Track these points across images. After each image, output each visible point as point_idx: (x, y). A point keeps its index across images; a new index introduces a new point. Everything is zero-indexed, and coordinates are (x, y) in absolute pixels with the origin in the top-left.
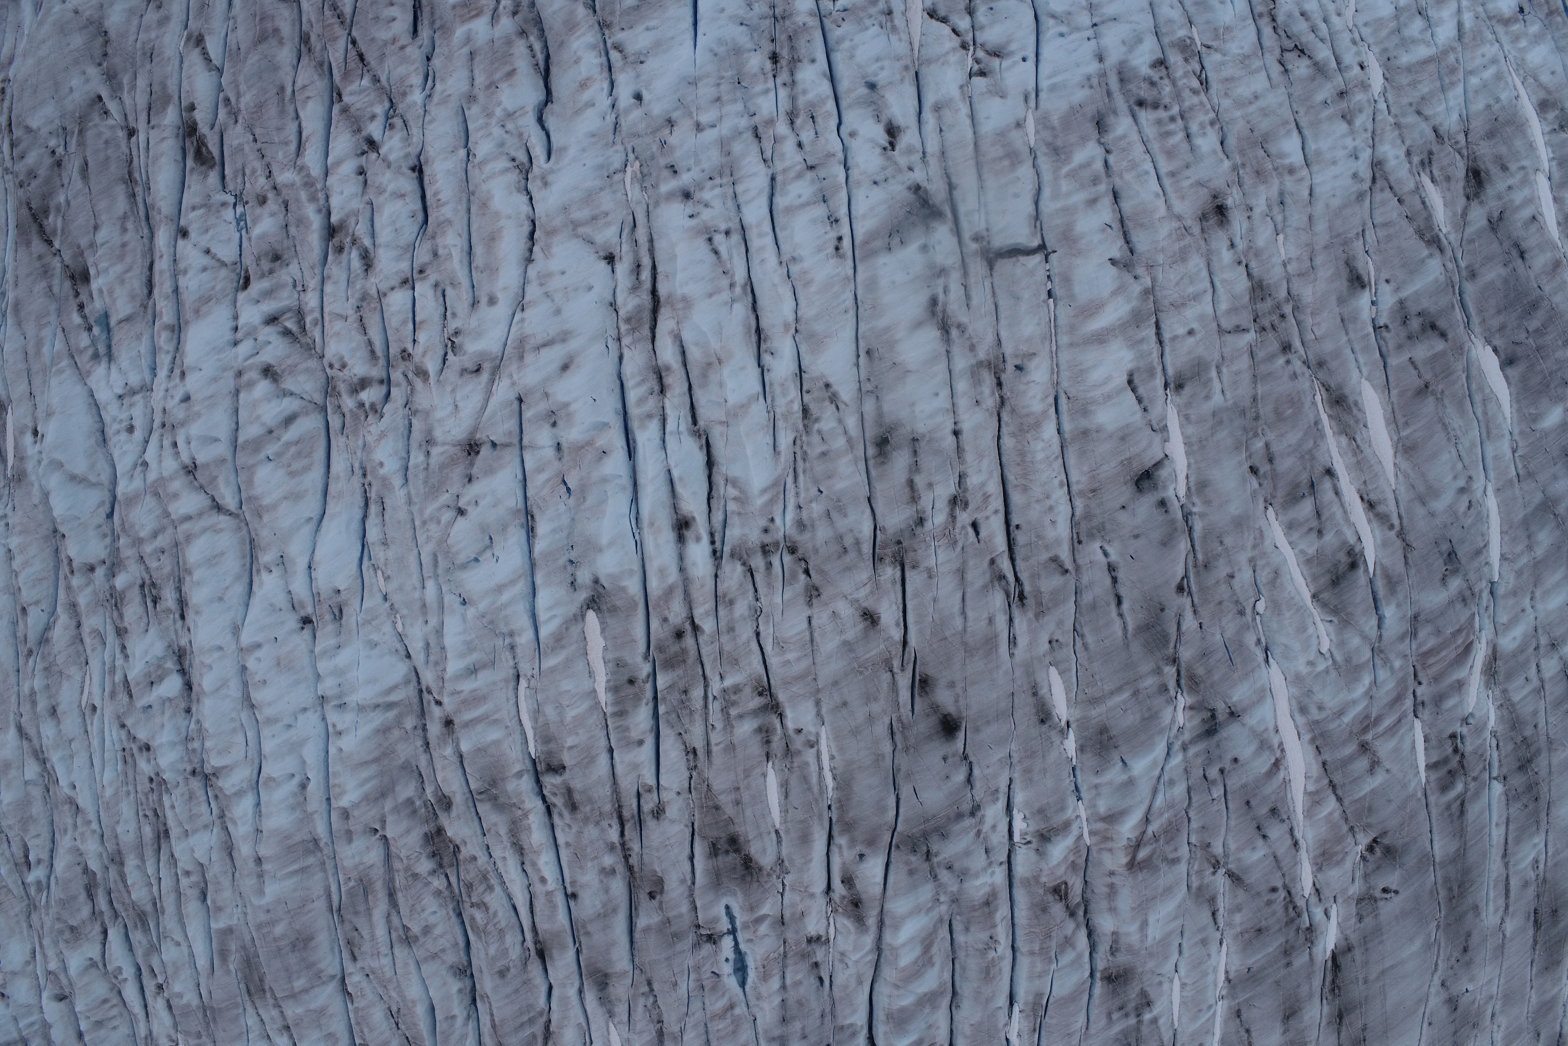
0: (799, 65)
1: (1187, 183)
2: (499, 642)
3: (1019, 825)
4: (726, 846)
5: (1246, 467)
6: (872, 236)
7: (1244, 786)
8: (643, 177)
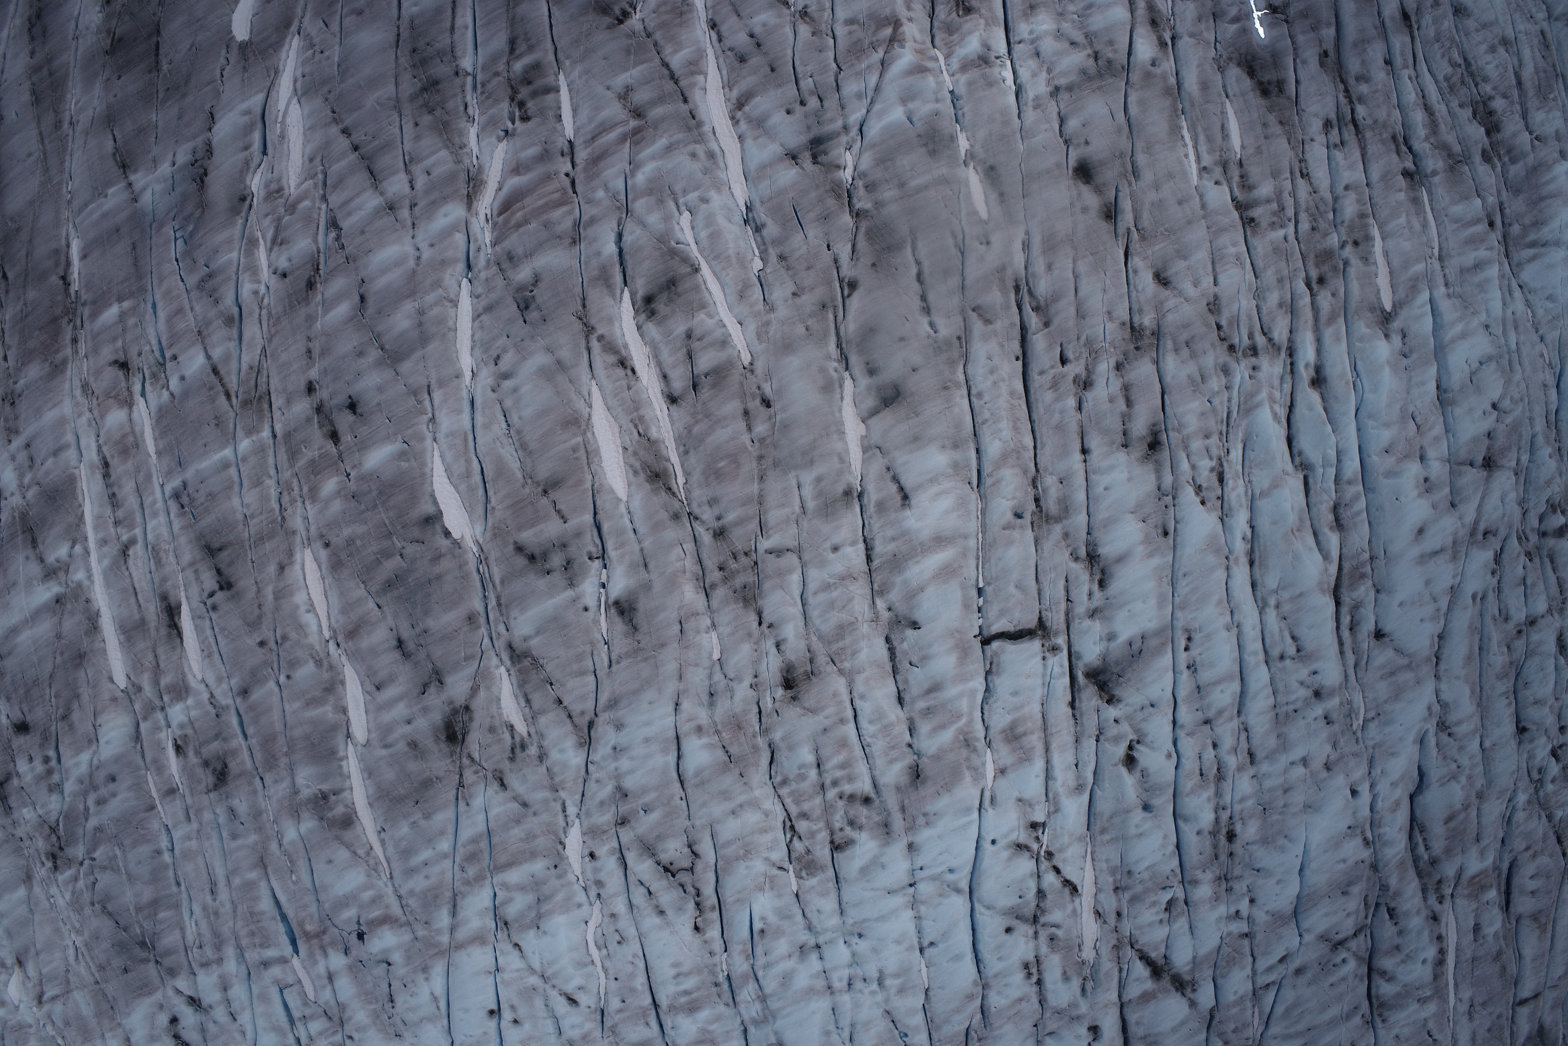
0: (1210, 828)
1: (830, 711)
2: (1458, 289)
3: (1008, 74)
4: (1271, 88)
5: (777, 406)
6: (1158, 651)
7: (779, 86)
8: (1350, 714)
